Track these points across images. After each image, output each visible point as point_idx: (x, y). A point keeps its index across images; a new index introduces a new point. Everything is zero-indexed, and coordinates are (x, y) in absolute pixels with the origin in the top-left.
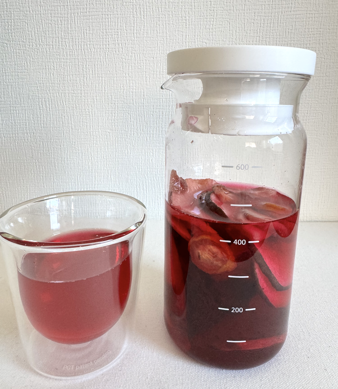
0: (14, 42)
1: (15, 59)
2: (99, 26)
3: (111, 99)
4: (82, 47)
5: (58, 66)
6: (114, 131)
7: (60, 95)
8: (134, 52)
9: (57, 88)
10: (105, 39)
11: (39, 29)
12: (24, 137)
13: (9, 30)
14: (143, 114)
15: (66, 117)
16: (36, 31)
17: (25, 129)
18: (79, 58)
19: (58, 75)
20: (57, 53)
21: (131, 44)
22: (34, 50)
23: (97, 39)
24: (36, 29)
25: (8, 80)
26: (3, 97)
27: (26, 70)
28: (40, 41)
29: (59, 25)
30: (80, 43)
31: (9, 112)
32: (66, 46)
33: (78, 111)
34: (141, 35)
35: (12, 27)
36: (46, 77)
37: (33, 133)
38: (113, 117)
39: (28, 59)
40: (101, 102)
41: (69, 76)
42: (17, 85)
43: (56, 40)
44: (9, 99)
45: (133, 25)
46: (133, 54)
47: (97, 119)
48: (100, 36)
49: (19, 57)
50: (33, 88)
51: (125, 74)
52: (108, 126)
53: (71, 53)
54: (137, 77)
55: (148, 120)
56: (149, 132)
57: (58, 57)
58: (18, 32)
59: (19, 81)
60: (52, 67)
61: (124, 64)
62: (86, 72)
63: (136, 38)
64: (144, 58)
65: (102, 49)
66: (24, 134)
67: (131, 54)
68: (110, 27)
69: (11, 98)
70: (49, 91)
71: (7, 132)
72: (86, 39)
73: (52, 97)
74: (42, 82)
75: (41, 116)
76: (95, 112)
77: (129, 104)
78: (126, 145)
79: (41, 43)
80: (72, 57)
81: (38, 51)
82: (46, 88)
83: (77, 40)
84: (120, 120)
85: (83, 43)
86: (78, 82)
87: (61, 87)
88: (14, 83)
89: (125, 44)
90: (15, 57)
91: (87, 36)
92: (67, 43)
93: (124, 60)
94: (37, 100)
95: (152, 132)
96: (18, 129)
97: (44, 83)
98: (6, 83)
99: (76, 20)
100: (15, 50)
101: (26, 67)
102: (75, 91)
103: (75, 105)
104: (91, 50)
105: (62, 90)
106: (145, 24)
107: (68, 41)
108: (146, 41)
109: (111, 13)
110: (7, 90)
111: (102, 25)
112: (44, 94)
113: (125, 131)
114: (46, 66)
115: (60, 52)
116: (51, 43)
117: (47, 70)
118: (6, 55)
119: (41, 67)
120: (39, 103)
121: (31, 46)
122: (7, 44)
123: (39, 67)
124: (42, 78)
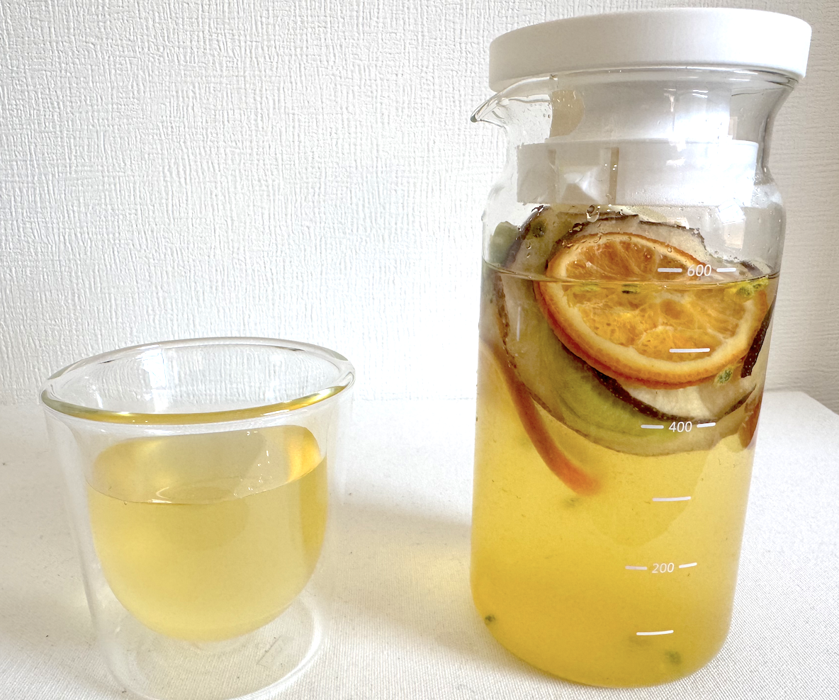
0: (110, 41)
1: (113, 78)
2: (287, 9)
3: (313, 158)
4: (253, 51)
5: (203, 91)
6: (318, 224)
7: (208, 149)
8: (358, 61)
9: (201, 136)
10: (299, 37)
11: (162, 14)
12: (132, 240)
13: (100, 16)
14: (376, 188)
15: (220, 197)
16: (157, 18)
17: (133, 222)
18: (247, 73)
19: (204, 110)
20: (200, 64)
21: (353, 46)
22: (153, 58)
23: (283, 36)
24: (157, 14)
25: (98, 120)
26: (86, 156)
27: (135, 100)
28: (166, 38)
29: (204, 5)
30: (248, 43)
31: (101, 187)
32: (220, 50)
33: (245, 183)
34: (372, 28)
35: (106, 9)
36: (179, 114)
37: (152, 231)
38: (316, 195)
39: (140, 76)
40: (292, 166)
41: (225, 112)
42: (116, 131)
43: (198, 36)
44: (100, 160)
45: (355, 7)
46: (357, 67)
47: (283, 200)
48: (289, 30)
49: (120, 72)
50: (151, 137)
51: (341, 108)
52: (306, 214)
53: (231, 65)
54: (365, 113)
55: (386, 201)
56: (387, 224)
57: (204, 72)
58: (119, 19)
59: (121, 123)
60: (191, 94)
61: (338, 86)
62: (261, 103)
63: (362, 34)
64: (378, 75)
65: (293, 57)
66: (133, 234)
67: (352, 67)
68: (309, 11)
69: (104, 158)
70: (184, 142)
71: (96, 228)
72: (260, 35)
73: (190, 155)
74: (169, 124)
75: (167, 194)
76: (279, 185)
77: (348, 169)
78: (343, 252)
79: (167, 43)
80: (231, 72)
81: (162, 59)
82: (178, 137)
83: (242, 38)
84: (330, 202)
85: (254, 43)
86: (245, 124)
87: (210, 135)
88: (111, 127)
89: (341, 46)
90: (113, 71)
91: (262, 29)
92: (222, 44)
93: (338, 78)
94: (160, 161)
95: (393, 224)
96: (120, 222)
97: (174, 127)
98: (93, 126)
100: (111, 58)
101: (136, 92)
102: (237, 142)
103: (237, 171)
104: (272, 58)
105: (211, 141)
106: (381, 7)
107: (224, 40)
108: (382, 40)
110: (95, 143)
111: (293, 7)
112: (174, 150)
113: (341, 223)
114: (177, 92)
115: (207, 62)
116: (189, 43)
117: (181, 99)
118: (93, 67)
119: (168, 92)
120: (163, 168)
121: (146, 50)
122: (94, 45)
123: (164, 92)
124: (170, 117)
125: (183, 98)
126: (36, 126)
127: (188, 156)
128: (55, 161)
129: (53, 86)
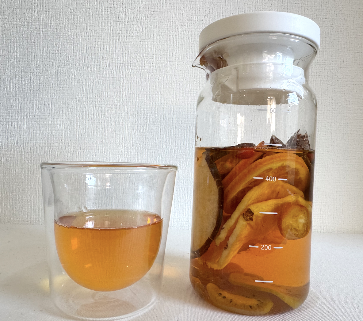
0: (59, 61)
1: (59, 76)
2: (137, 51)
3: (144, 113)
4: (121, 67)
5: (97, 83)
6: (145, 143)
7: (97, 108)
8: (166, 73)
9: (95, 102)
10: (141, 62)
11: (83, 51)
12: (58, 147)
13: (56, 51)
14: (172, 128)
15: (100, 129)
16: (81, 53)
17: (60, 139)
18: (117, 77)
19: (97, 91)
20: (97, 72)
21: (164, 67)
22: (77, 69)
23: (134, 62)
24: (81, 51)
25: (50, 94)
26: (43, 109)
27: (68, 86)
28: (84, 61)
29: (101, 48)
30: (119, 64)
31: (47, 123)
32: (107, 66)
33: (112, 123)
34: (173, 60)
35: (60, 48)
36: (86, 92)
37: (68, 143)
38: (145, 130)
39: (70, 76)
40: (135, 116)
41: (106, 92)
42: (57, 98)
43: (97, 61)
44: (49, 111)
45: (166, 51)
46: (166, 76)
47: (129, 132)
48: (137, 59)
49: (62, 74)
50: (72, 102)
51: (158, 92)
52: (139, 138)
53: (110, 73)
54: (168, 95)
55: (176, 134)
56: (177, 145)
57: (98, 75)
58: (64, 53)
59: (60, 95)
60: (92, 84)
61: (157, 83)
62: (122, 89)
63: (168, 62)
64: (175, 79)
65: (138, 70)
66: (59, 144)
67: (163, 76)
68: (146, 52)
69: (51, 110)
70: (87, 104)
71: (43, 141)
72: (124, 61)
73: (89, 110)
74: (81, 96)
75: (77, 127)
76: (128, 125)
77: (160, 119)
78: (155, 156)
79: (84, 63)
80: (110, 76)
81: (81, 69)
82: (84, 102)
83: (116, 62)
84: (151, 133)
85: (121, 64)
86: (115, 98)
87: (99, 102)
88: (55, 97)
89: (159, 66)
90: (59, 74)
91: (125, 58)
92: (107, 64)
93: (157, 80)
94: (75, 112)
95: (179, 145)
96: (54, 139)
97: (83, 98)
98: (47, 96)
99: (117, 45)
100: (59, 68)
101: (68, 83)
102: (111, 105)
103: (109, 118)
104: (129, 70)
105: (99, 104)
106: (177, 51)
107: (109, 62)
108: (177, 64)
109: (148, 41)
110: (47, 103)
111: (139, 50)
112: (82, 108)
113: (155, 143)
114: (86, 83)
115: (100, 71)
116: (93, 63)
117: (87, 86)
118: (51, 72)
119: (82, 83)
120: (76, 115)
121: (75, 66)
122: (53, 63)
123: (80, 83)
124: (82, 93)
125: (88, 86)
126: (23, 96)
127: (88, 110)
128: (29, 110)
129: (32, 79)
